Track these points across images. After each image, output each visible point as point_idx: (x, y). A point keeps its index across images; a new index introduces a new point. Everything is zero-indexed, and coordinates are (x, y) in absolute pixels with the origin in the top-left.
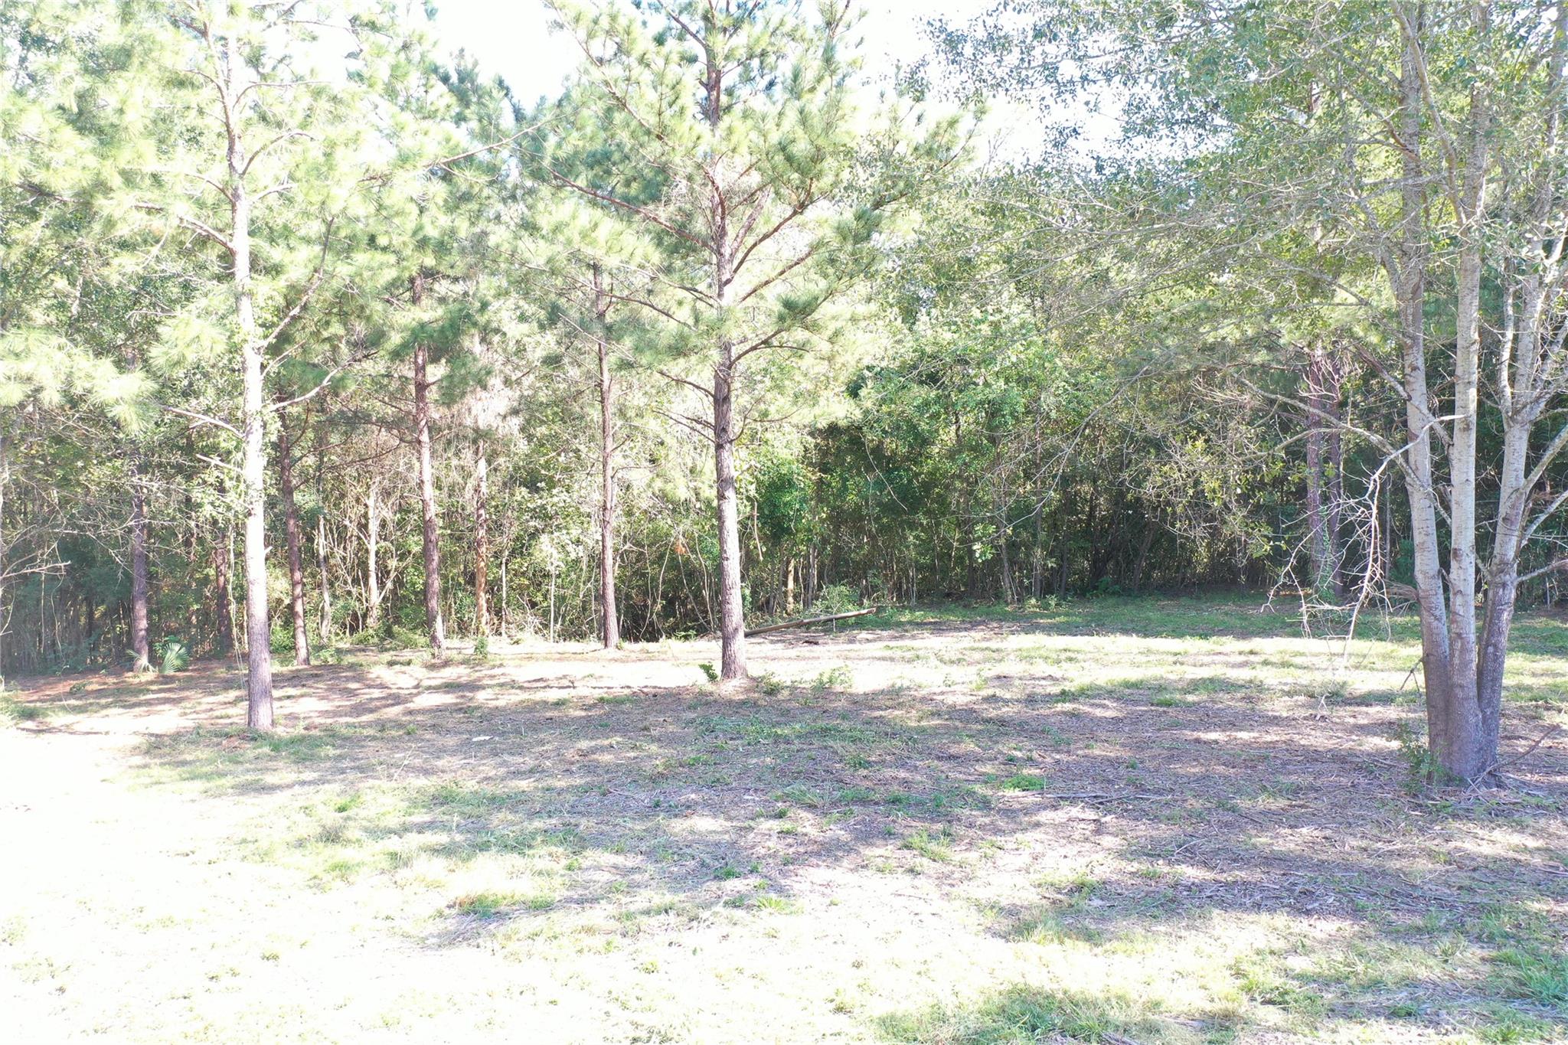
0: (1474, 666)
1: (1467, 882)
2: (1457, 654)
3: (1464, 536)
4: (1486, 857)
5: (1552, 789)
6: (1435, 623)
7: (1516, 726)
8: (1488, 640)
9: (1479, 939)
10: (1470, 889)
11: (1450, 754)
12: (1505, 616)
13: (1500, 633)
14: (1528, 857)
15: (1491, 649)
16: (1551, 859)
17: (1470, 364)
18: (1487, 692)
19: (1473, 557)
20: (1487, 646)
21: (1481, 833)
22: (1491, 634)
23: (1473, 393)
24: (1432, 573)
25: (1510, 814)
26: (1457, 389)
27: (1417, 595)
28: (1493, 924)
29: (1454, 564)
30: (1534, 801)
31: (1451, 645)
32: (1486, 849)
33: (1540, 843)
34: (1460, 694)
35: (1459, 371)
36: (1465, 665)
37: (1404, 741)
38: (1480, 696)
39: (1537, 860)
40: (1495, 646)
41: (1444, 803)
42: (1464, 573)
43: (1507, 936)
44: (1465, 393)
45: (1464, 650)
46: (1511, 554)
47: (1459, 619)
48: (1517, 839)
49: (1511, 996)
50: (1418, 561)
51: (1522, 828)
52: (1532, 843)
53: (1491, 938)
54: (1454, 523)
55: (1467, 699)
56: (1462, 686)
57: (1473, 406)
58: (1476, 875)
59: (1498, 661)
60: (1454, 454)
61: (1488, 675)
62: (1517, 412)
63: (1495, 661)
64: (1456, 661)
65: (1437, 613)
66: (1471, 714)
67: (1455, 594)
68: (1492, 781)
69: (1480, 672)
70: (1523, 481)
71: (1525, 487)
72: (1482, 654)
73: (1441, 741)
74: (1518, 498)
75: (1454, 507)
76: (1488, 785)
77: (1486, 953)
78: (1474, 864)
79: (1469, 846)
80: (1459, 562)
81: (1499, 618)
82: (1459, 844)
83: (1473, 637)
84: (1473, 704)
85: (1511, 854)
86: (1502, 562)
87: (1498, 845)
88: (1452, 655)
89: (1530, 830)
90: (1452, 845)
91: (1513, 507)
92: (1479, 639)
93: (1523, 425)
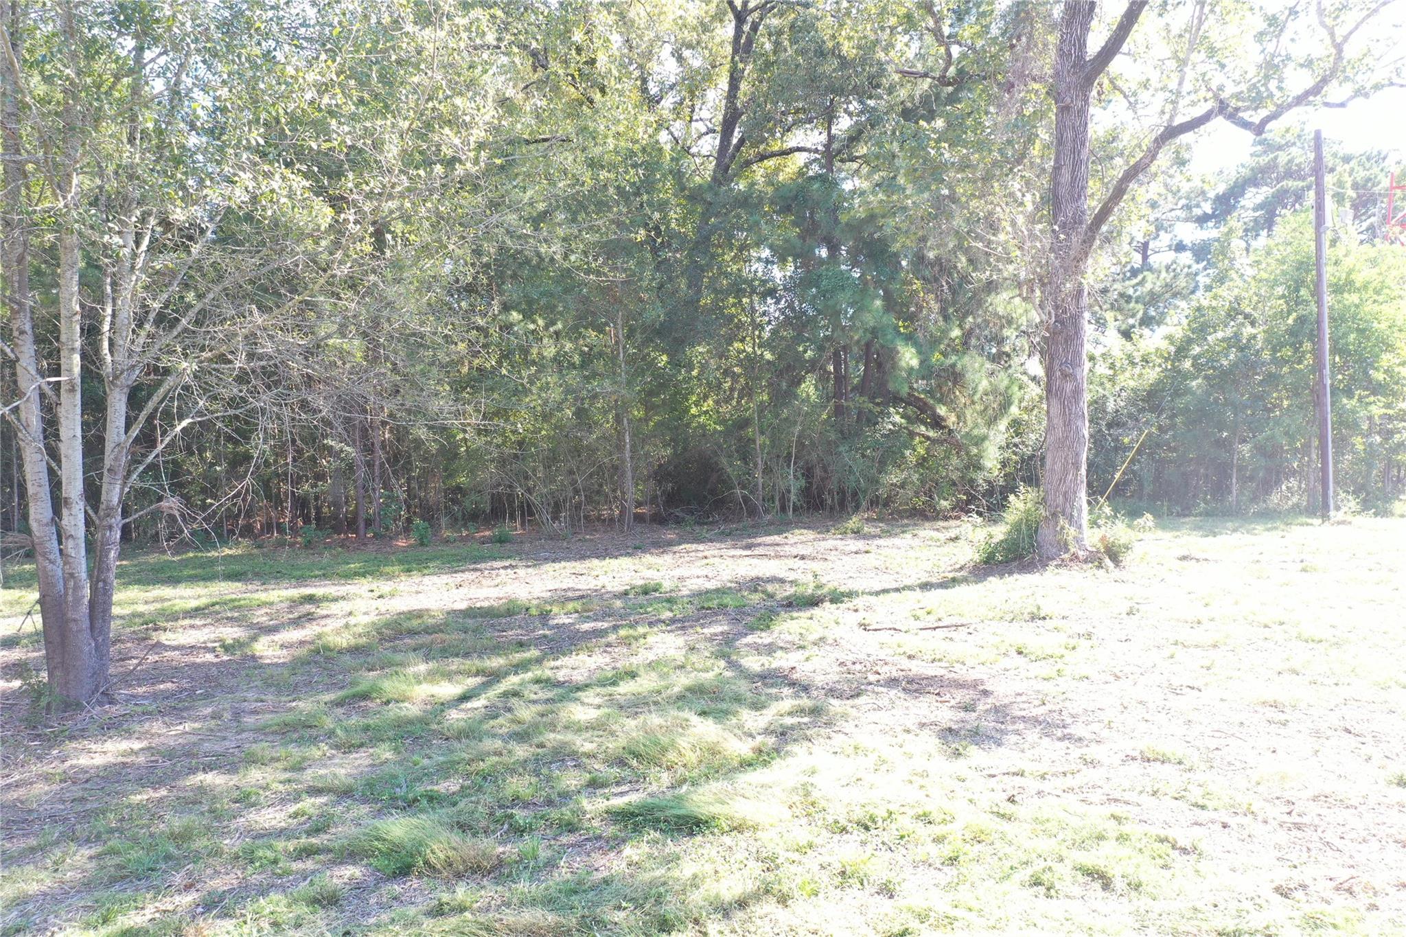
0: (86, 601)
1: (80, 794)
2: (70, 592)
3: (74, 487)
4: (98, 767)
5: (155, 696)
6: (50, 567)
7: (129, 649)
8: (98, 576)
9: (88, 841)
10: (82, 800)
11: (67, 683)
12: (112, 554)
13: (108, 570)
14: (133, 758)
15: (101, 585)
16: (153, 755)
17: (73, 333)
18: (98, 624)
19: (81, 505)
20: (98, 581)
21: (93, 747)
22: (100, 571)
23: (77, 358)
24: (45, 521)
25: (121, 725)
26: (62, 353)
27: (32, 542)
28: (101, 824)
29: (65, 512)
30: (139, 709)
31: (65, 584)
32: (99, 760)
33: (144, 744)
34: (75, 628)
35: (63, 338)
36: (78, 601)
37: (24, 679)
38: (92, 628)
39: (141, 759)
40: (104, 581)
41: (62, 728)
42: (74, 519)
43: (111, 831)
44: (70, 358)
45: (77, 588)
46: (115, 500)
47: (71, 560)
48: (125, 745)
49: (113, 881)
50: (32, 511)
51: (129, 734)
52: (137, 745)
53: (98, 837)
54: (64, 474)
55: (79, 631)
56: (75, 620)
57: (77, 370)
58: (88, 786)
59: (107, 594)
60: (62, 412)
61: (99, 607)
62: (116, 377)
63: (105, 594)
64: (70, 598)
65: (52, 557)
66: (85, 643)
67: (67, 539)
68: (105, 699)
69: (92, 604)
70: (123, 437)
71: (126, 441)
72: (94, 589)
73: (58, 673)
74: (120, 452)
75: (63, 460)
76: (101, 704)
77: (93, 852)
78: (88, 776)
79: (84, 761)
80: (70, 509)
81: (107, 556)
82: (74, 762)
83: (84, 575)
84: (86, 634)
85: (120, 759)
86: (108, 508)
87: (109, 754)
88: (66, 594)
89: (137, 735)
90: (68, 764)
91: (116, 459)
92: (90, 576)
93: (122, 388)
